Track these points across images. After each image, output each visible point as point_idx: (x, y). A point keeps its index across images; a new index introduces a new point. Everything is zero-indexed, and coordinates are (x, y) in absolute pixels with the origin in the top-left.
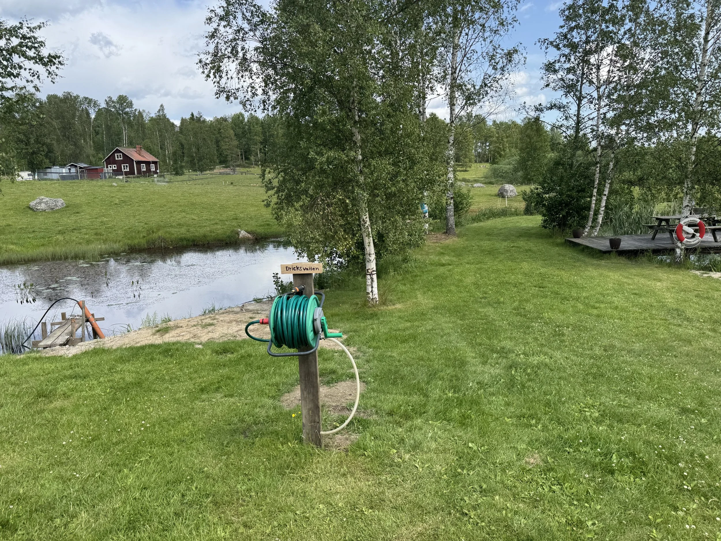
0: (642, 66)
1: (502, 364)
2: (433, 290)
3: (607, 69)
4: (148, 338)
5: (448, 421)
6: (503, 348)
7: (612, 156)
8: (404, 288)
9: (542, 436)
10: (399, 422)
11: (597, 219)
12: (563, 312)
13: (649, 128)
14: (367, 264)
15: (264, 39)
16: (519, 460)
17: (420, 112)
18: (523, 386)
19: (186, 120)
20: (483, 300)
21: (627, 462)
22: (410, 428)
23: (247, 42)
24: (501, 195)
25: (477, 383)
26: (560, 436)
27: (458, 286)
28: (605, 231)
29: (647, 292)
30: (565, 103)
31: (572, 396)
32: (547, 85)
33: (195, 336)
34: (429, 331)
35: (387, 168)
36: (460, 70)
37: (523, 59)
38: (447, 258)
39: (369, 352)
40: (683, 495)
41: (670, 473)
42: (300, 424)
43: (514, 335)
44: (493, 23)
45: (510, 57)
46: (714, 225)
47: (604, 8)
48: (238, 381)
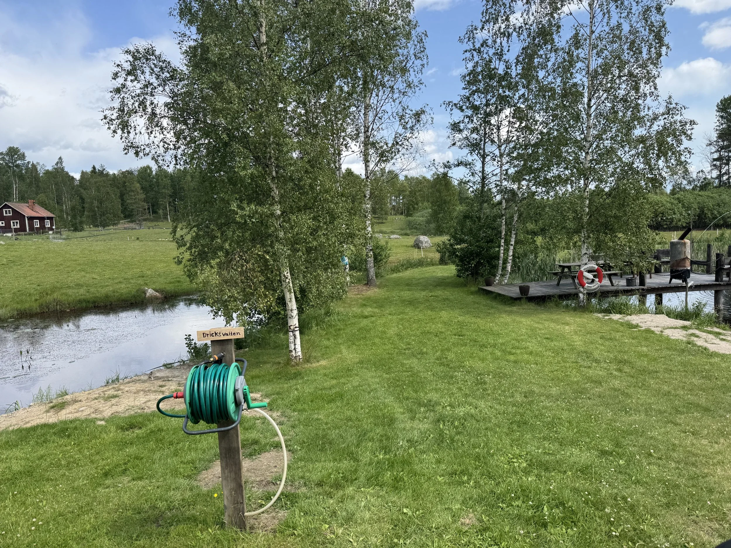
0: (536, 127)
1: (431, 418)
2: (357, 344)
3: (506, 129)
4: (41, 416)
5: (381, 486)
6: (430, 401)
7: (516, 209)
8: (326, 343)
9: (475, 493)
10: (330, 493)
11: (506, 267)
12: (483, 360)
13: (546, 183)
14: (289, 320)
15: (174, 95)
16: (454, 522)
17: (336, 167)
18: (452, 440)
19: (86, 173)
20: (407, 351)
21: (558, 512)
22: (342, 498)
23: (155, 97)
24: (417, 246)
25: (407, 441)
26: (492, 491)
27: (382, 338)
28: (514, 279)
29: (558, 336)
30: (470, 161)
31: (499, 446)
32: (454, 144)
33: (96, 411)
34: (355, 388)
35: (308, 223)
36: (372, 129)
37: (430, 120)
38: (369, 309)
39: (294, 416)
40: (613, 542)
41: (598, 520)
42: (222, 506)
43: (439, 386)
44: (401, 85)
45: (419, 117)
46: (610, 270)
47: (500, 74)
48: (147, 461)
